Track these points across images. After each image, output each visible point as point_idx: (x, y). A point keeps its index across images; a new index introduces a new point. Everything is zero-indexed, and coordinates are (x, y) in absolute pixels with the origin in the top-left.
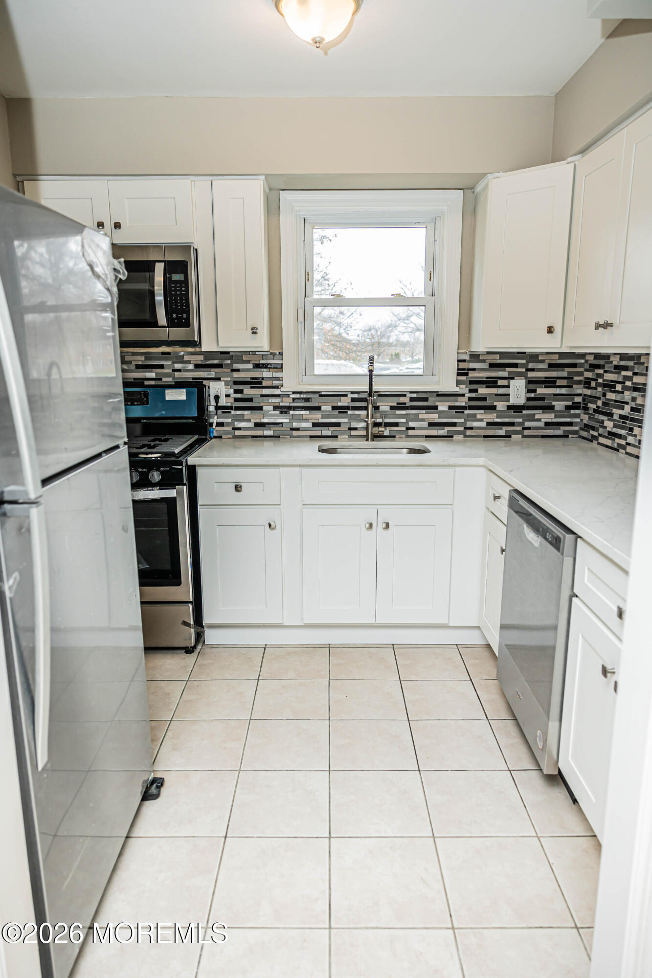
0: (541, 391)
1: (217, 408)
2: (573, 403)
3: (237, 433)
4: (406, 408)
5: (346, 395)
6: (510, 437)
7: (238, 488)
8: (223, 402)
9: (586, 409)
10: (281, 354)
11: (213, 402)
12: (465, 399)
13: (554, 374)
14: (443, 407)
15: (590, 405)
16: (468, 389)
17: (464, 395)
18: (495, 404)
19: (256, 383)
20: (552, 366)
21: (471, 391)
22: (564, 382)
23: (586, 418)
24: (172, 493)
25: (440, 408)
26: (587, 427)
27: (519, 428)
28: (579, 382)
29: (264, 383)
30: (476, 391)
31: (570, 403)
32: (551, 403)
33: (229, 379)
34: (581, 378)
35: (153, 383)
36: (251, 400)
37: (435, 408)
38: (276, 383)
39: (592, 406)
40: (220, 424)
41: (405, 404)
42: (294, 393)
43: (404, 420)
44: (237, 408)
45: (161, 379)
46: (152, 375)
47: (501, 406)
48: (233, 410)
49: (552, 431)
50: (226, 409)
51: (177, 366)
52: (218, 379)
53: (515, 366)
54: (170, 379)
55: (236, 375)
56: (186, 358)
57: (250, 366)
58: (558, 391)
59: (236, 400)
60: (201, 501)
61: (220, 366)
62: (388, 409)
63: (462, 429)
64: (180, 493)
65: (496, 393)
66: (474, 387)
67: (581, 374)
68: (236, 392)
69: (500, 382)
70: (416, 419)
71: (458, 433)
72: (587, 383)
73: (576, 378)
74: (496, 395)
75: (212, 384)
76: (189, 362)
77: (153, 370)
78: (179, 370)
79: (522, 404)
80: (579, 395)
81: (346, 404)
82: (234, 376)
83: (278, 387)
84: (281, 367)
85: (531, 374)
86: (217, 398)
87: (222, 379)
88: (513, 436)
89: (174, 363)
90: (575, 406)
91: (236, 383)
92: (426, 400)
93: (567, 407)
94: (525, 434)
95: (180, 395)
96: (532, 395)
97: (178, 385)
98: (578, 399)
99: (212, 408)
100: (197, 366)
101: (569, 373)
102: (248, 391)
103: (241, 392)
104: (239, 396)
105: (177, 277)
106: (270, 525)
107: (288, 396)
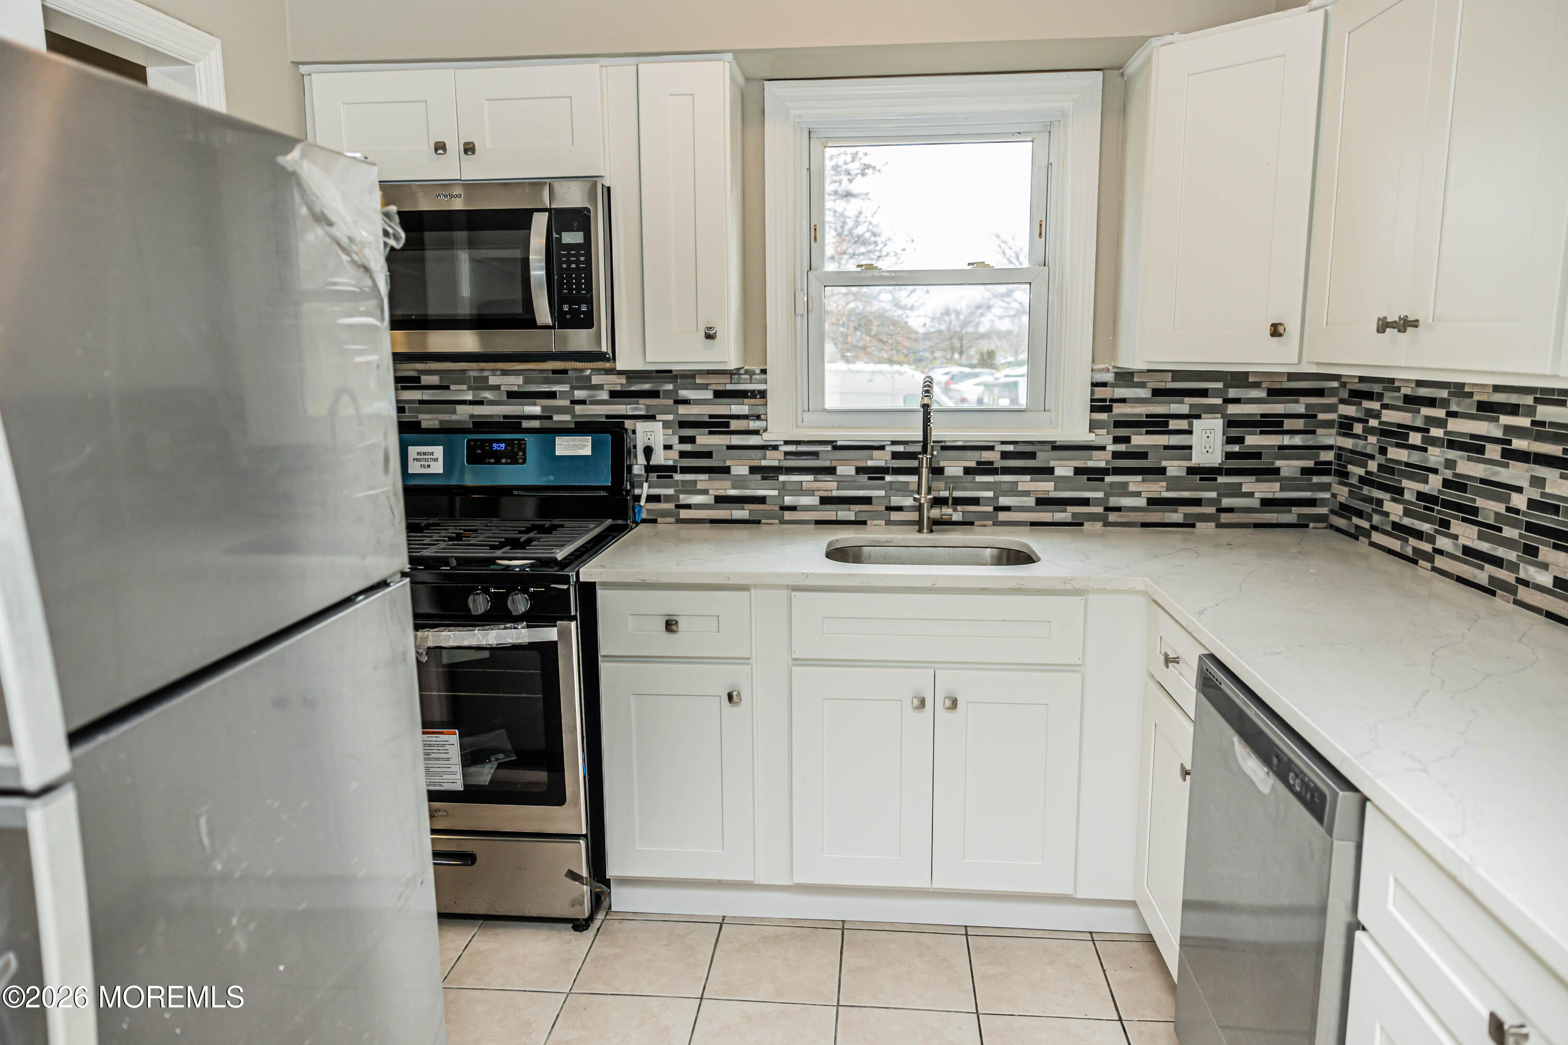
0: (1253, 440)
1: (649, 469)
2: (1316, 463)
3: (684, 514)
4: (994, 471)
5: (882, 448)
6: (1193, 526)
7: (670, 626)
8: (660, 458)
9: (1343, 475)
10: (764, 371)
11: (641, 460)
12: (1107, 455)
13: (1278, 408)
14: (1064, 470)
15: (1351, 468)
16: (1111, 437)
17: (1103, 448)
18: (1164, 463)
19: (718, 425)
20: (1275, 393)
21: (1117, 440)
22: (1299, 424)
23: (1343, 493)
24: (550, 634)
25: (1058, 472)
26: (1345, 510)
27: (1211, 510)
28: (1328, 424)
29: (735, 425)
30: (1127, 440)
31: (1310, 464)
32: (1273, 463)
33: (670, 417)
34: (1333, 416)
35: (536, 424)
36: (709, 455)
37: (1050, 471)
38: (753, 425)
39: (1356, 471)
40: (652, 499)
41: (992, 463)
42: (787, 443)
43: (990, 494)
44: (685, 470)
45: (551, 418)
46: (536, 410)
47: (1175, 468)
48: (677, 472)
49: (1276, 515)
50: (665, 472)
51: (579, 394)
52: (651, 418)
53: (1204, 393)
54: (567, 418)
55: (683, 410)
56: (596, 380)
57: (709, 395)
58: (1287, 440)
59: (683, 454)
60: (605, 648)
61: (654, 394)
62: (959, 472)
63: (1100, 510)
64: (564, 634)
65: (1166, 443)
66: (1123, 432)
67: (1332, 408)
68: (683, 440)
69: (1173, 424)
70: (1013, 491)
71: (1094, 517)
72: (1345, 426)
73: (1321, 416)
74: (1166, 447)
75: (641, 426)
76: (600, 387)
77: (537, 401)
78: (583, 402)
79: (1217, 465)
80: (1330, 448)
81: (882, 464)
82: (680, 413)
83: (756, 432)
84: (763, 394)
85: (1233, 409)
86: (648, 451)
87: (658, 417)
88: (1198, 524)
89: (573, 388)
90: (1322, 469)
91: (683, 424)
92: (1032, 455)
93: (1305, 471)
94: (1223, 521)
95: (581, 446)
96: (1236, 448)
97: (580, 428)
98: (1328, 456)
99: (638, 469)
100: (614, 394)
101: (1308, 406)
102: (704, 440)
103: (692, 440)
104: (688, 447)
105: (572, 238)
106: (730, 697)
107: (775, 448)
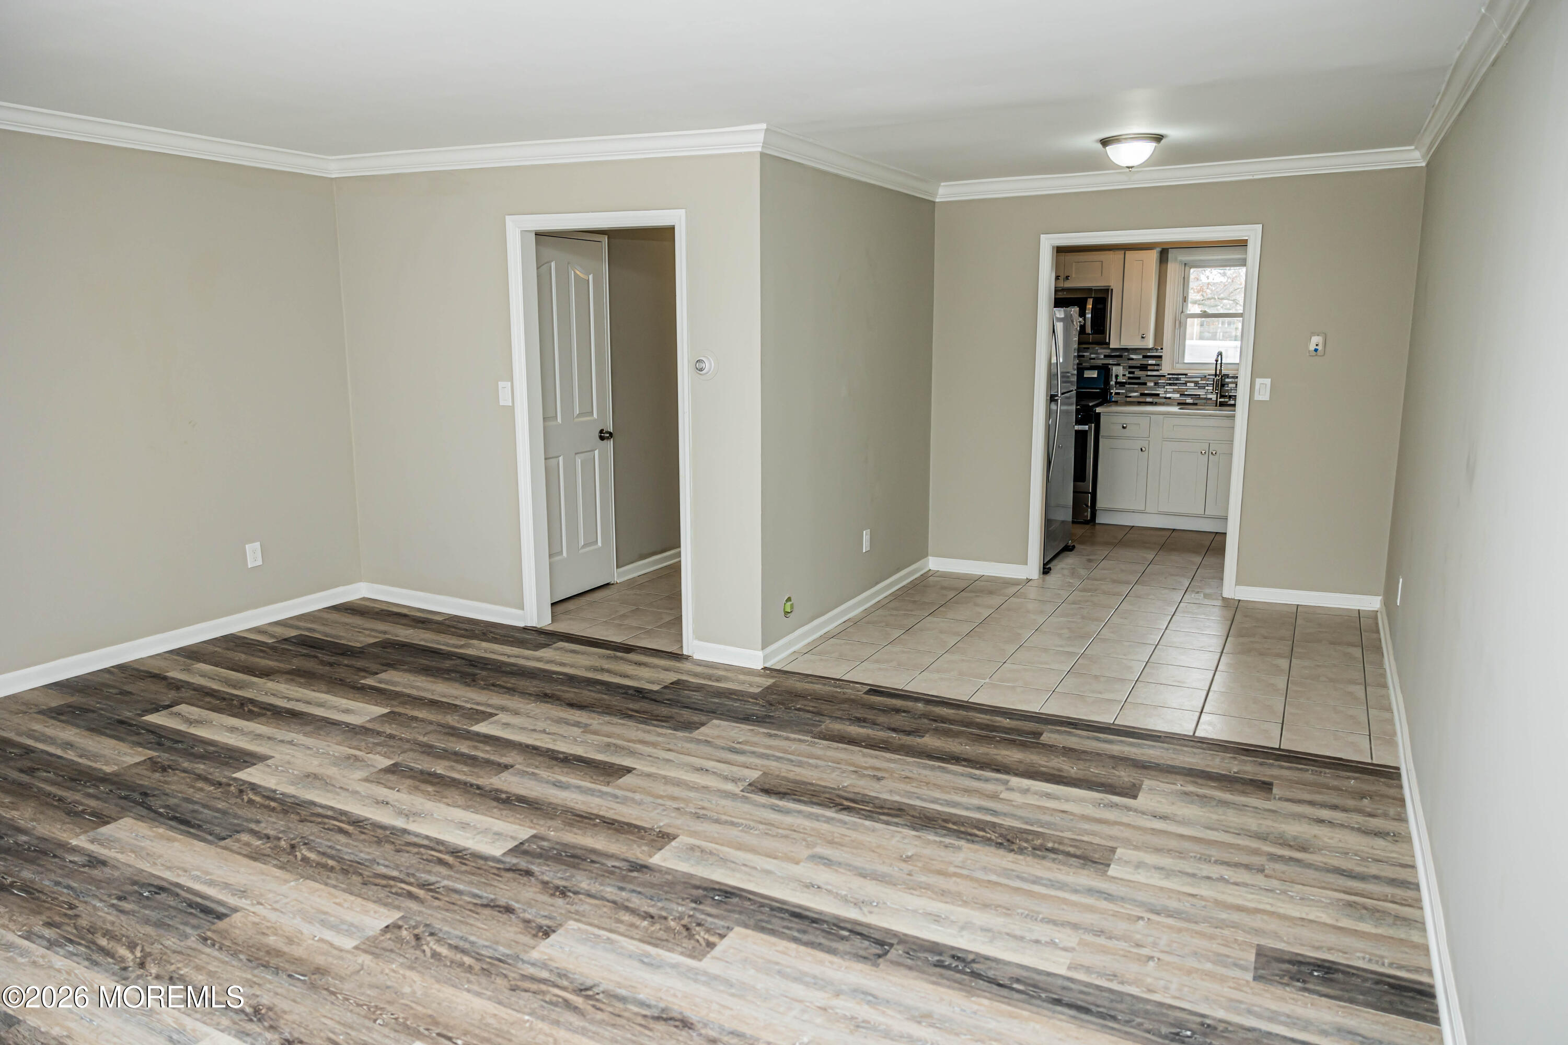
1: (1116, 383)
3: (1128, 399)
7: (1124, 427)
8: (1121, 379)
10: (1162, 349)
11: (1114, 379)
19: (1144, 368)
24: (1086, 427)
29: (1149, 368)
33: (1126, 365)
36: (1139, 378)
38: (1156, 368)
40: (1117, 394)
42: (1169, 374)
44: (1130, 384)
45: (1082, 364)
48: (1127, 385)
50: (1122, 384)
51: (1093, 356)
52: (1118, 365)
54: (1088, 364)
55: (1130, 362)
56: (1099, 351)
57: (1141, 357)
59: (1129, 378)
60: (1102, 433)
61: (1120, 356)
64: (1090, 428)
68: (1130, 373)
75: (1114, 368)
76: (1101, 353)
78: (1094, 359)
83: (1158, 370)
84: (1160, 357)
86: (1117, 376)
87: (1121, 365)
89: (1091, 354)
91: (1130, 367)
95: (1094, 374)
97: (1092, 368)
99: (1113, 383)
100: (1105, 356)
102: (1138, 373)
103: (1133, 373)
104: (1131, 375)
105: (1100, 306)
106: (1141, 450)
107: (1164, 376)
